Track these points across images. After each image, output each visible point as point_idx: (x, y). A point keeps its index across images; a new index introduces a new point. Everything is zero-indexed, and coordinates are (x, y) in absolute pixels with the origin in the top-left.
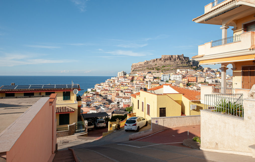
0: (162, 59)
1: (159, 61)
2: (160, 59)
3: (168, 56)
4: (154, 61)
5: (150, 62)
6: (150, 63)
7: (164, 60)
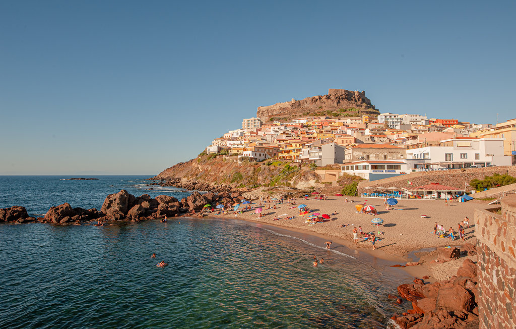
0: (333, 98)
1: (325, 100)
2: (328, 97)
3: (342, 90)
4: (314, 101)
5: (303, 103)
6: (306, 105)
7: (337, 98)
